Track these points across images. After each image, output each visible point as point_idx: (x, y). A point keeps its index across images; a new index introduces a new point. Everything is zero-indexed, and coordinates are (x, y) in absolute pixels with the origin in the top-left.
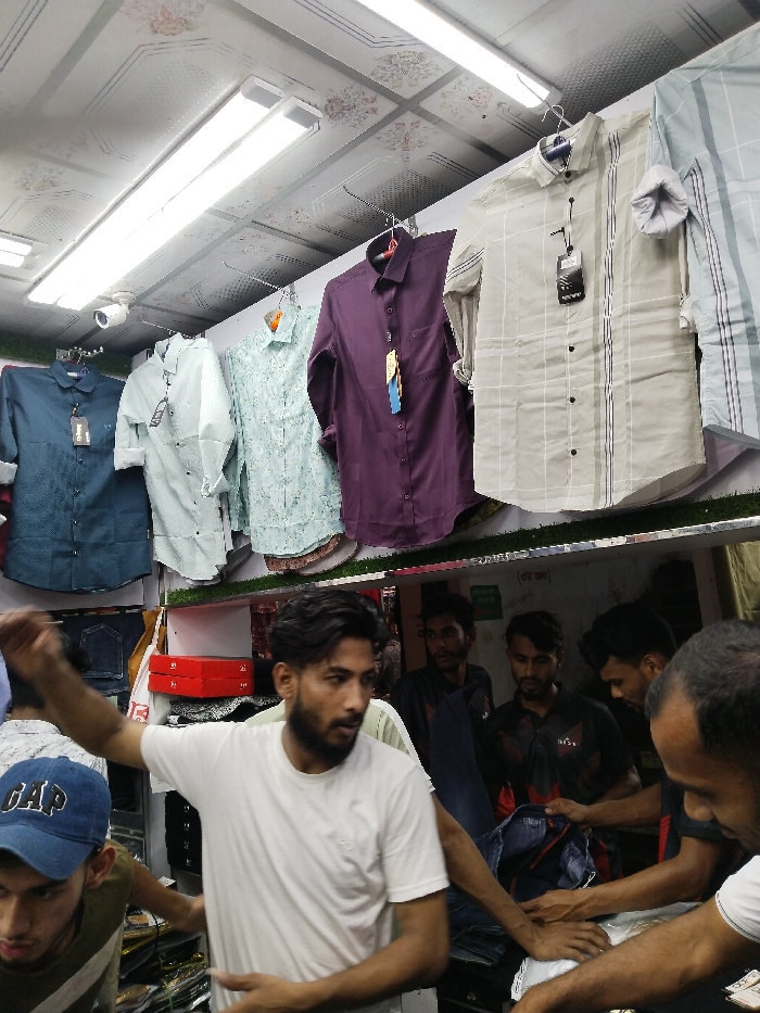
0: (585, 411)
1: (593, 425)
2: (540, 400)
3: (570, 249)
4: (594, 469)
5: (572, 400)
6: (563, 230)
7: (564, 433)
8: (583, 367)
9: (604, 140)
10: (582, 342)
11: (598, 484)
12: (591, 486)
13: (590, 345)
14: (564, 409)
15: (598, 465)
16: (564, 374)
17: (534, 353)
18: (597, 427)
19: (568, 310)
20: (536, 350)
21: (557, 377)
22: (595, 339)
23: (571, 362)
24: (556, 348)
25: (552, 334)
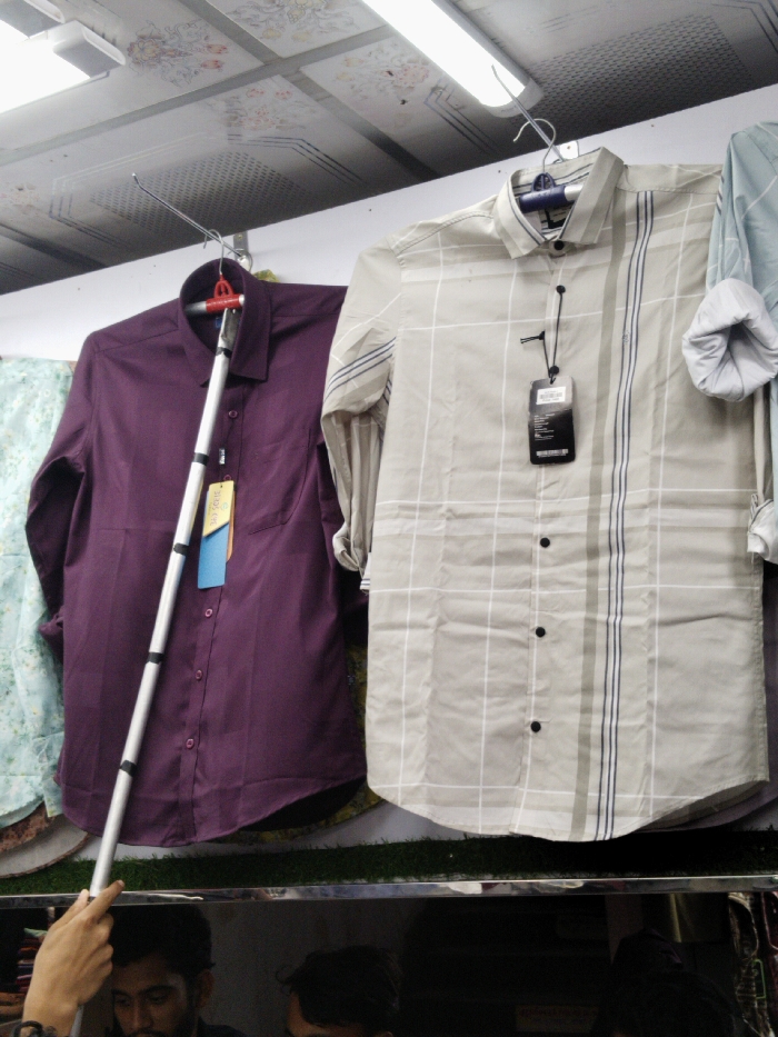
0: (565, 658)
1: (578, 684)
2: (479, 620)
3: (554, 371)
4: (575, 764)
5: (541, 632)
6: (542, 337)
7: (522, 690)
8: (565, 578)
9: (629, 203)
10: (568, 536)
11: (581, 794)
12: (569, 797)
13: (582, 543)
14: (525, 645)
15: (584, 759)
16: (529, 584)
17: (474, 538)
18: (587, 690)
19: (545, 474)
20: (478, 533)
21: (514, 586)
22: (592, 533)
23: (543, 565)
24: (516, 536)
25: (509, 510)
